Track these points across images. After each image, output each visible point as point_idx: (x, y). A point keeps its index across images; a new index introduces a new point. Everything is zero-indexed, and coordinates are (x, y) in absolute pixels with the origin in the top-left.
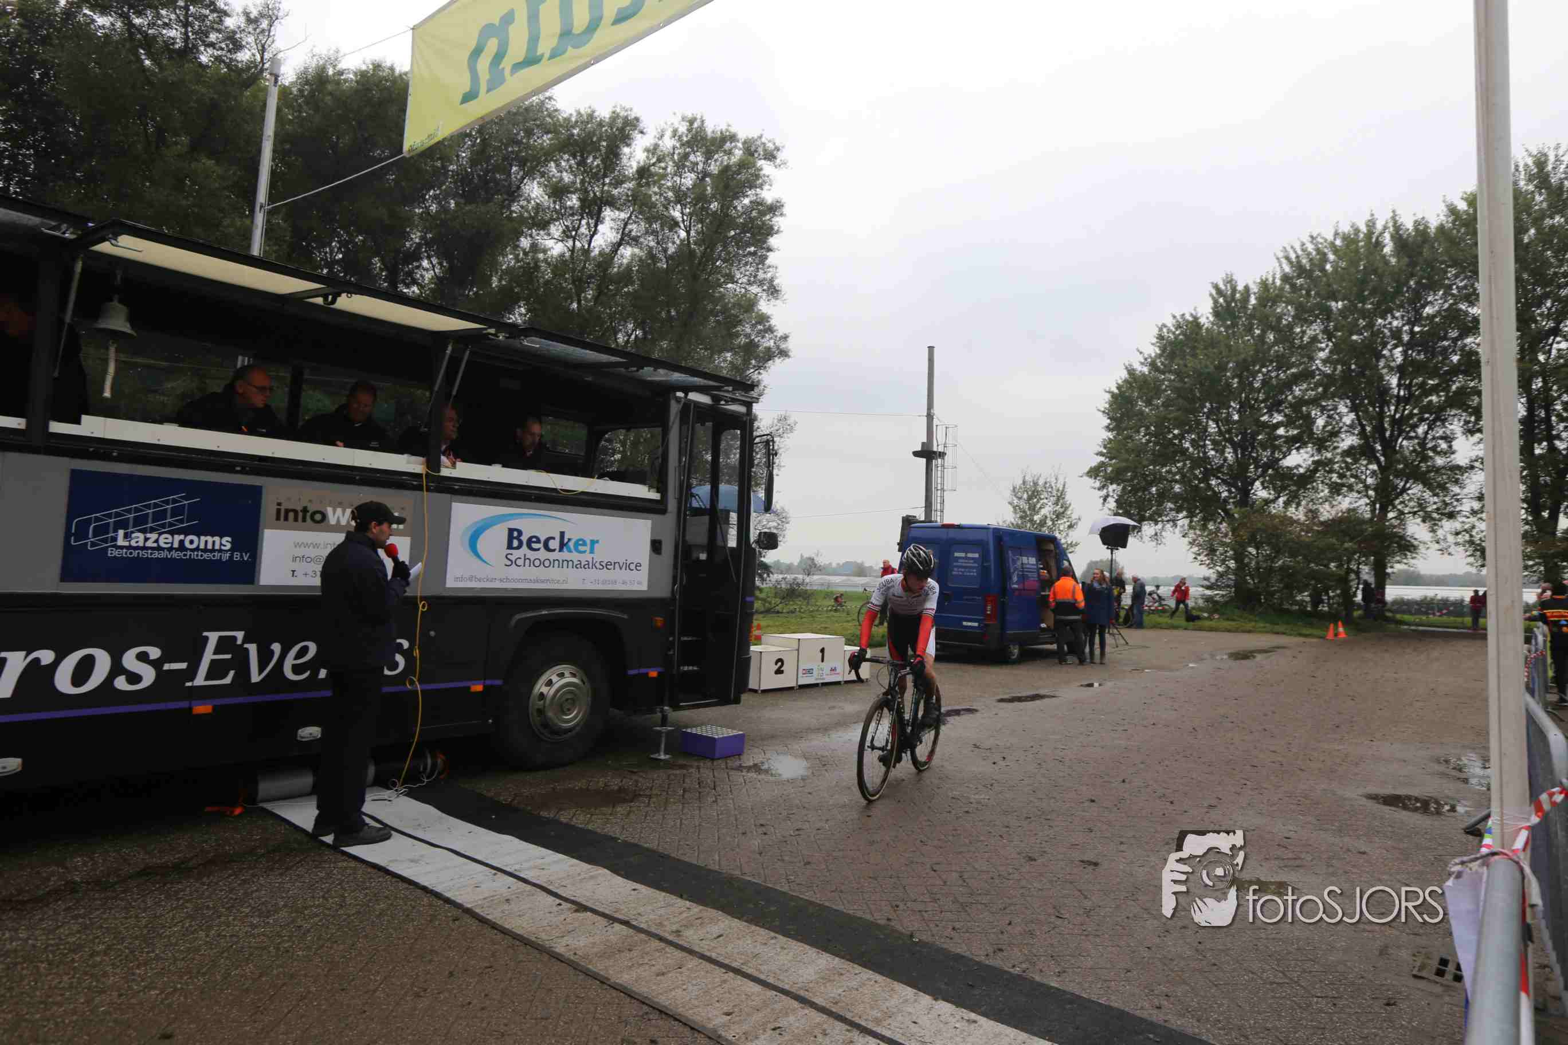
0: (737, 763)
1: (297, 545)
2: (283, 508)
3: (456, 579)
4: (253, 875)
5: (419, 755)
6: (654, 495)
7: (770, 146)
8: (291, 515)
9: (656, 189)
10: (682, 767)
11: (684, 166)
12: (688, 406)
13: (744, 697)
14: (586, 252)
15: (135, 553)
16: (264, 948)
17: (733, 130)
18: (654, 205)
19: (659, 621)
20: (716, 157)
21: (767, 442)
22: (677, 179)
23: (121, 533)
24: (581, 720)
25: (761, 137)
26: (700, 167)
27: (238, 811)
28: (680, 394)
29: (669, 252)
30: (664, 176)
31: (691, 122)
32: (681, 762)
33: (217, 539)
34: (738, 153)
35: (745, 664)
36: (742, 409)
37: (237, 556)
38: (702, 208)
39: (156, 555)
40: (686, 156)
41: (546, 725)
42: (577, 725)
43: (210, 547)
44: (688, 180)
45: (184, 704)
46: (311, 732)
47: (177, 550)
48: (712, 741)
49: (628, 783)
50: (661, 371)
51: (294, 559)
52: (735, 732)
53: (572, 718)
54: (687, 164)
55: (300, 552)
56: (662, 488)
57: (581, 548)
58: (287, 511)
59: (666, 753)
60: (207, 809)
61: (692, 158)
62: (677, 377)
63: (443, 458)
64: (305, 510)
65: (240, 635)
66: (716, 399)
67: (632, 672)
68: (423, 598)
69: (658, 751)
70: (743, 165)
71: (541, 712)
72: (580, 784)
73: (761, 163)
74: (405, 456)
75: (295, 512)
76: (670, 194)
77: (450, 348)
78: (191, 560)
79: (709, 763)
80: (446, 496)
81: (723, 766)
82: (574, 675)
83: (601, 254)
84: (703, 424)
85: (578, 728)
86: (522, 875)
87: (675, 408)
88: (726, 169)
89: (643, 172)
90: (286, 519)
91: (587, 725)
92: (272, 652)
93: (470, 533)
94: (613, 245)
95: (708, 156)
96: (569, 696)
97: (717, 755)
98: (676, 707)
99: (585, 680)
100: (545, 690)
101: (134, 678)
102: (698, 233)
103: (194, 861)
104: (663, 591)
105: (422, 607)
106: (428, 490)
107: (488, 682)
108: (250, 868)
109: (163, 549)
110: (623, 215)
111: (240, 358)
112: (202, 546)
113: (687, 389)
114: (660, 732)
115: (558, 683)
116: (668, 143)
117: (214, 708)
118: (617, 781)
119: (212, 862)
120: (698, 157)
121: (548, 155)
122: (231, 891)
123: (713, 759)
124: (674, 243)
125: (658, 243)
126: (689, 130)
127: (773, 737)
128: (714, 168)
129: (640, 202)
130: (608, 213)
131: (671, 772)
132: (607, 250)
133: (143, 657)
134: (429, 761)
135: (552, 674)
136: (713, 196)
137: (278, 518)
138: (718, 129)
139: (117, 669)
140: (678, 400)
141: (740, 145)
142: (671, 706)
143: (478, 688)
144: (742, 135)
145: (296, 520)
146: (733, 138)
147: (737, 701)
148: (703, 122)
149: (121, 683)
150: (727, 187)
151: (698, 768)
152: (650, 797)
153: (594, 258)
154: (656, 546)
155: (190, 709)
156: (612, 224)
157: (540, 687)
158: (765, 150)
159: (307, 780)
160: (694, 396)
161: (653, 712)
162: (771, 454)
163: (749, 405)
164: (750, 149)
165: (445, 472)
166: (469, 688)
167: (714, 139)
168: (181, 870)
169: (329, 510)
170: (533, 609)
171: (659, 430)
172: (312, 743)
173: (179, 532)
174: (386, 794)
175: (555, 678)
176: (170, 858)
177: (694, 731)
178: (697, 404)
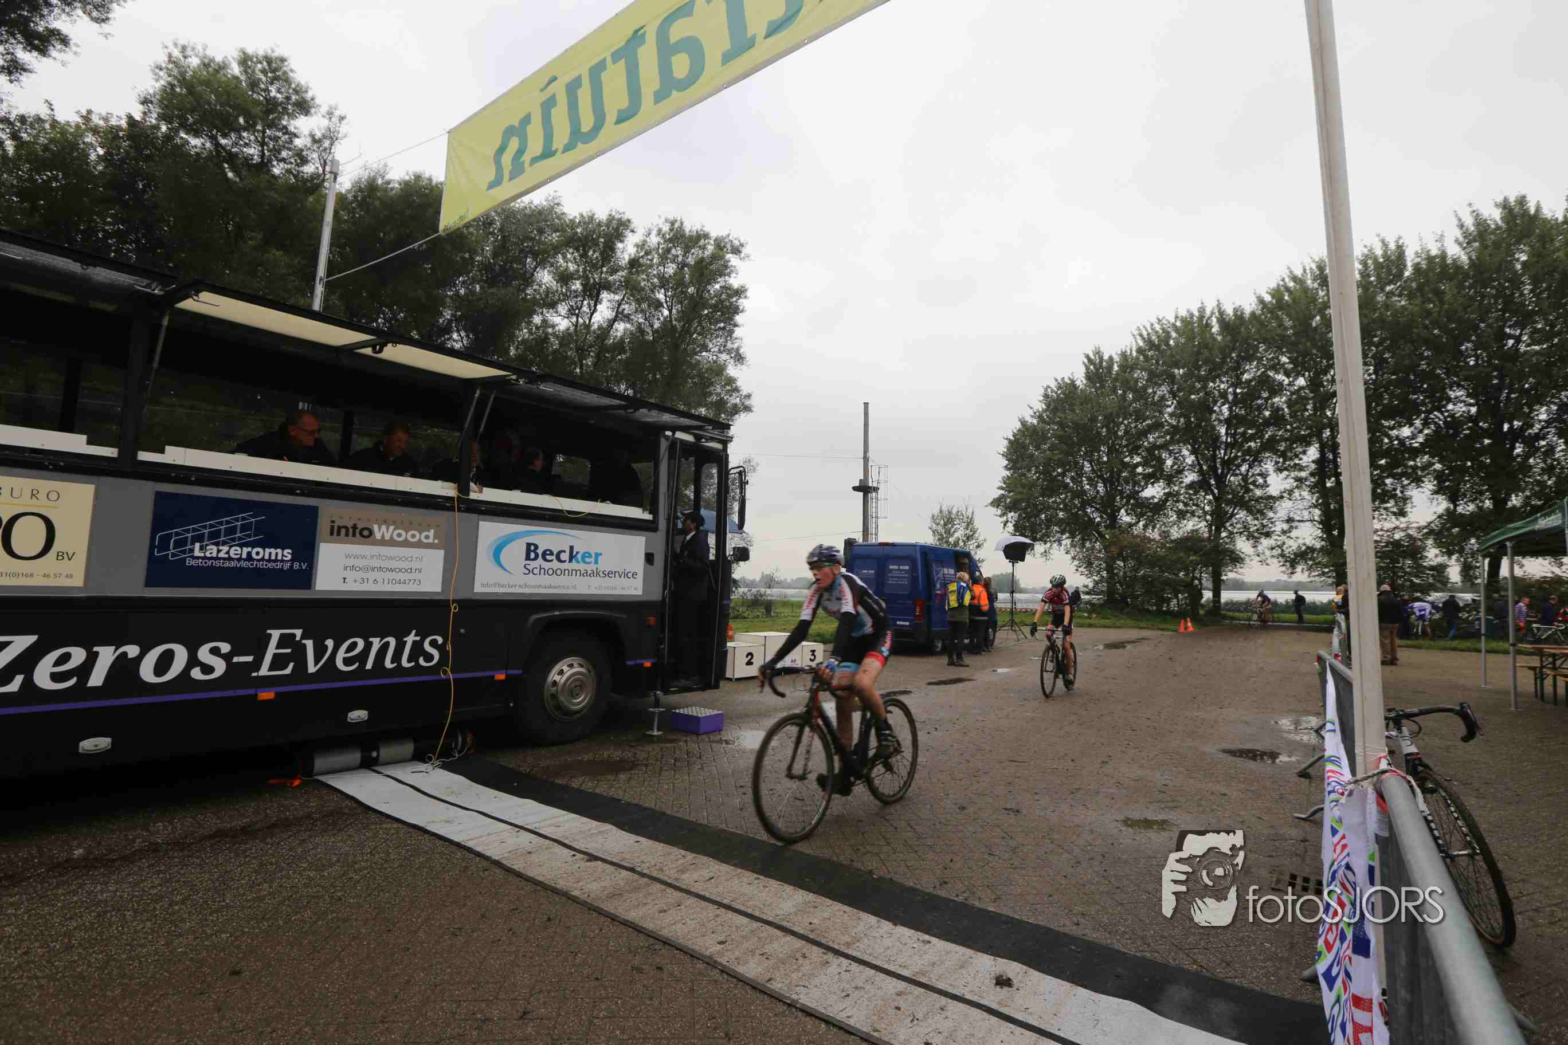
0: (718, 737)
1: (347, 556)
2: (336, 525)
3: (483, 585)
4: (310, 836)
5: (451, 735)
6: (648, 516)
7: (736, 243)
8: (343, 531)
9: (644, 276)
10: (672, 741)
11: (667, 259)
12: (674, 443)
13: (722, 683)
14: (588, 327)
15: (209, 563)
16: (318, 897)
17: (706, 229)
18: (643, 289)
19: (652, 620)
20: (693, 251)
21: (740, 473)
22: (661, 268)
23: (197, 545)
24: (588, 703)
25: (728, 236)
26: (680, 259)
27: (297, 783)
28: (669, 433)
29: (655, 327)
30: (651, 266)
31: (673, 223)
32: (670, 737)
33: (279, 551)
34: (710, 248)
35: (723, 655)
36: (719, 446)
37: (296, 566)
38: (682, 292)
39: (227, 564)
40: (669, 250)
41: (559, 707)
42: (584, 707)
43: (273, 558)
44: (671, 269)
45: (251, 692)
46: (358, 715)
47: (245, 560)
48: (697, 719)
49: (629, 755)
50: (654, 413)
51: (345, 568)
52: (716, 712)
53: (580, 702)
54: (670, 256)
55: (351, 562)
56: (654, 511)
57: (587, 560)
58: (339, 528)
59: (658, 730)
60: (271, 782)
61: (673, 251)
62: (667, 417)
63: (472, 485)
64: (355, 527)
65: (298, 633)
66: (698, 438)
67: (629, 663)
68: (454, 601)
69: (652, 729)
70: (714, 257)
71: (554, 696)
72: (586, 757)
73: (728, 256)
74: (439, 483)
75: (346, 528)
76: (656, 280)
77: (478, 392)
78: (257, 570)
79: (695, 738)
80: (474, 516)
81: (707, 739)
82: (581, 666)
83: (600, 328)
84: (687, 459)
85: (585, 710)
86: (541, 832)
87: (664, 445)
88: (702, 260)
89: (634, 263)
90: (339, 534)
91: (593, 706)
92: (326, 647)
93: (494, 547)
94: (609, 321)
95: (687, 251)
96: (578, 683)
97: (701, 732)
98: (666, 692)
99: (590, 667)
100: (557, 678)
101: (208, 669)
102: (678, 312)
103: (259, 824)
104: (656, 595)
105: (454, 609)
106: (459, 510)
107: (511, 672)
108: (306, 830)
109: (233, 559)
110: (617, 297)
111: (301, 404)
112: (267, 557)
113: (674, 429)
114: (653, 713)
115: (568, 672)
116: (654, 240)
117: (277, 694)
118: (619, 753)
119: (274, 826)
120: (678, 251)
121: (556, 249)
122: (290, 850)
123: (698, 735)
124: (658, 319)
125: (646, 319)
126: (671, 230)
127: (747, 716)
128: (691, 260)
129: (631, 287)
130: (605, 295)
131: (662, 745)
132: (605, 325)
133: (215, 651)
134: (460, 739)
135: (563, 665)
136: (691, 282)
137: (332, 534)
138: (694, 229)
139: (193, 661)
140: (667, 438)
141: (712, 242)
142: (662, 690)
143: (501, 676)
144: (714, 234)
145: (347, 535)
146: (706, 236)
147: (717, 687)
148: (682, 223)
149: (196, 673)
150: (702, 275)
151: (686, 741)
152: (646, 766)
153: (594, 332)
154: (649, 558)
155: (256, 695)
156: (609, 304)
157: (553, 676)
158: (732, 246)
159: (355, 757)
160: (679, 435)
161: (647, 696)
162: (743, 484)
163: (725, 443)
164: (720, 245)
165: (473, 496)
166: (493, 677)
167: (691, 237)
168: (247, 832)
169: (376, 527)
170: (546, 611)
171: (652, 464)
172: (359, 724)
173: (246, 545)
174: (422, 767)
175: (565, 668)
176: (238, 823)
177: (682, 711)
178: (682, 441)
